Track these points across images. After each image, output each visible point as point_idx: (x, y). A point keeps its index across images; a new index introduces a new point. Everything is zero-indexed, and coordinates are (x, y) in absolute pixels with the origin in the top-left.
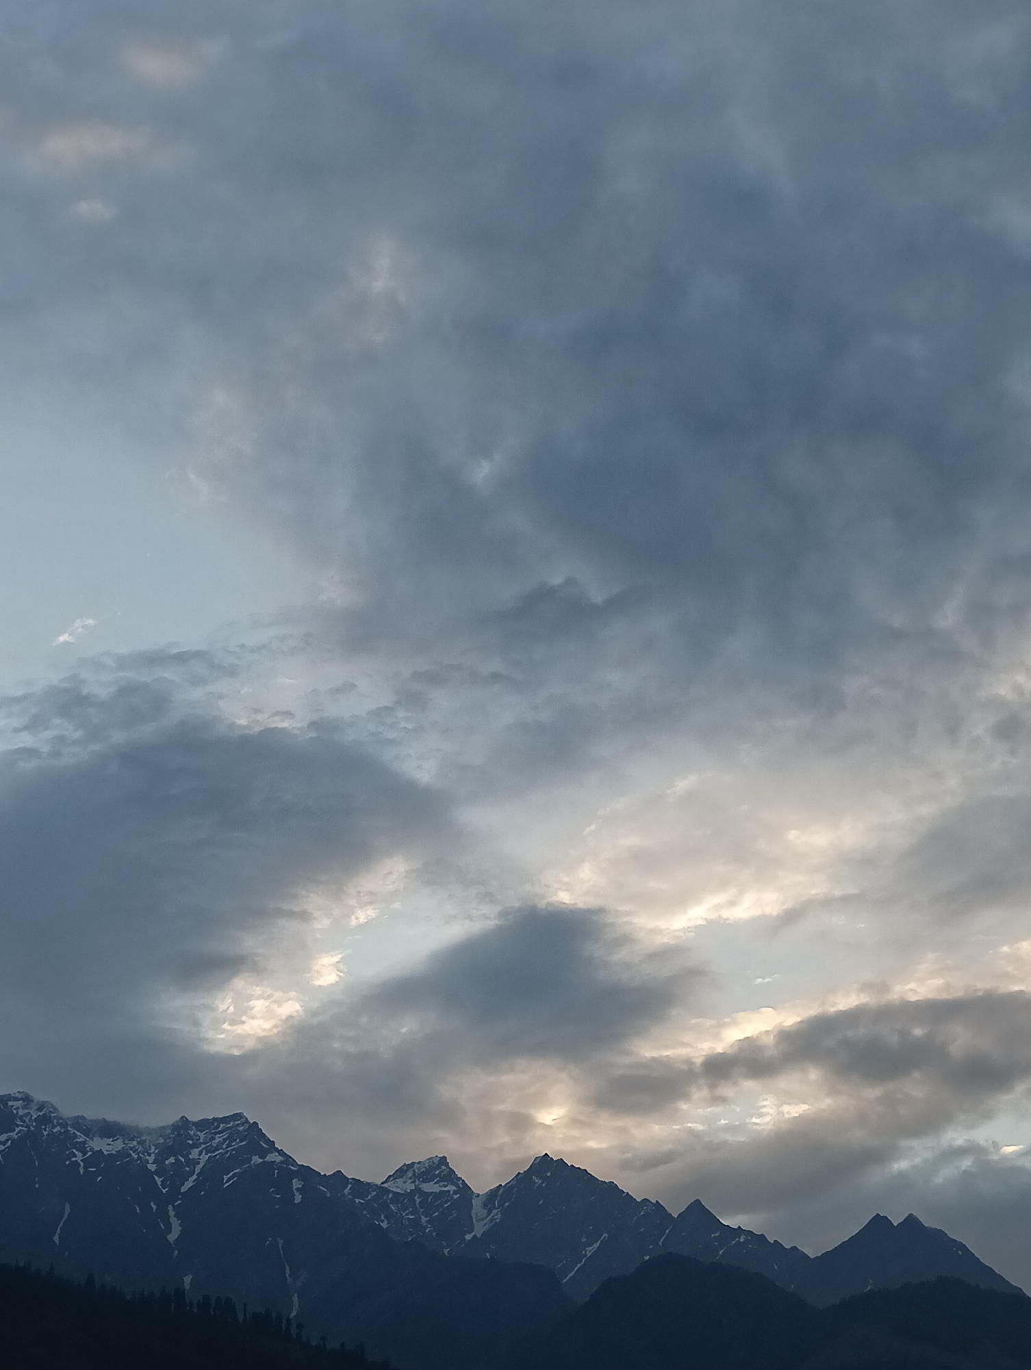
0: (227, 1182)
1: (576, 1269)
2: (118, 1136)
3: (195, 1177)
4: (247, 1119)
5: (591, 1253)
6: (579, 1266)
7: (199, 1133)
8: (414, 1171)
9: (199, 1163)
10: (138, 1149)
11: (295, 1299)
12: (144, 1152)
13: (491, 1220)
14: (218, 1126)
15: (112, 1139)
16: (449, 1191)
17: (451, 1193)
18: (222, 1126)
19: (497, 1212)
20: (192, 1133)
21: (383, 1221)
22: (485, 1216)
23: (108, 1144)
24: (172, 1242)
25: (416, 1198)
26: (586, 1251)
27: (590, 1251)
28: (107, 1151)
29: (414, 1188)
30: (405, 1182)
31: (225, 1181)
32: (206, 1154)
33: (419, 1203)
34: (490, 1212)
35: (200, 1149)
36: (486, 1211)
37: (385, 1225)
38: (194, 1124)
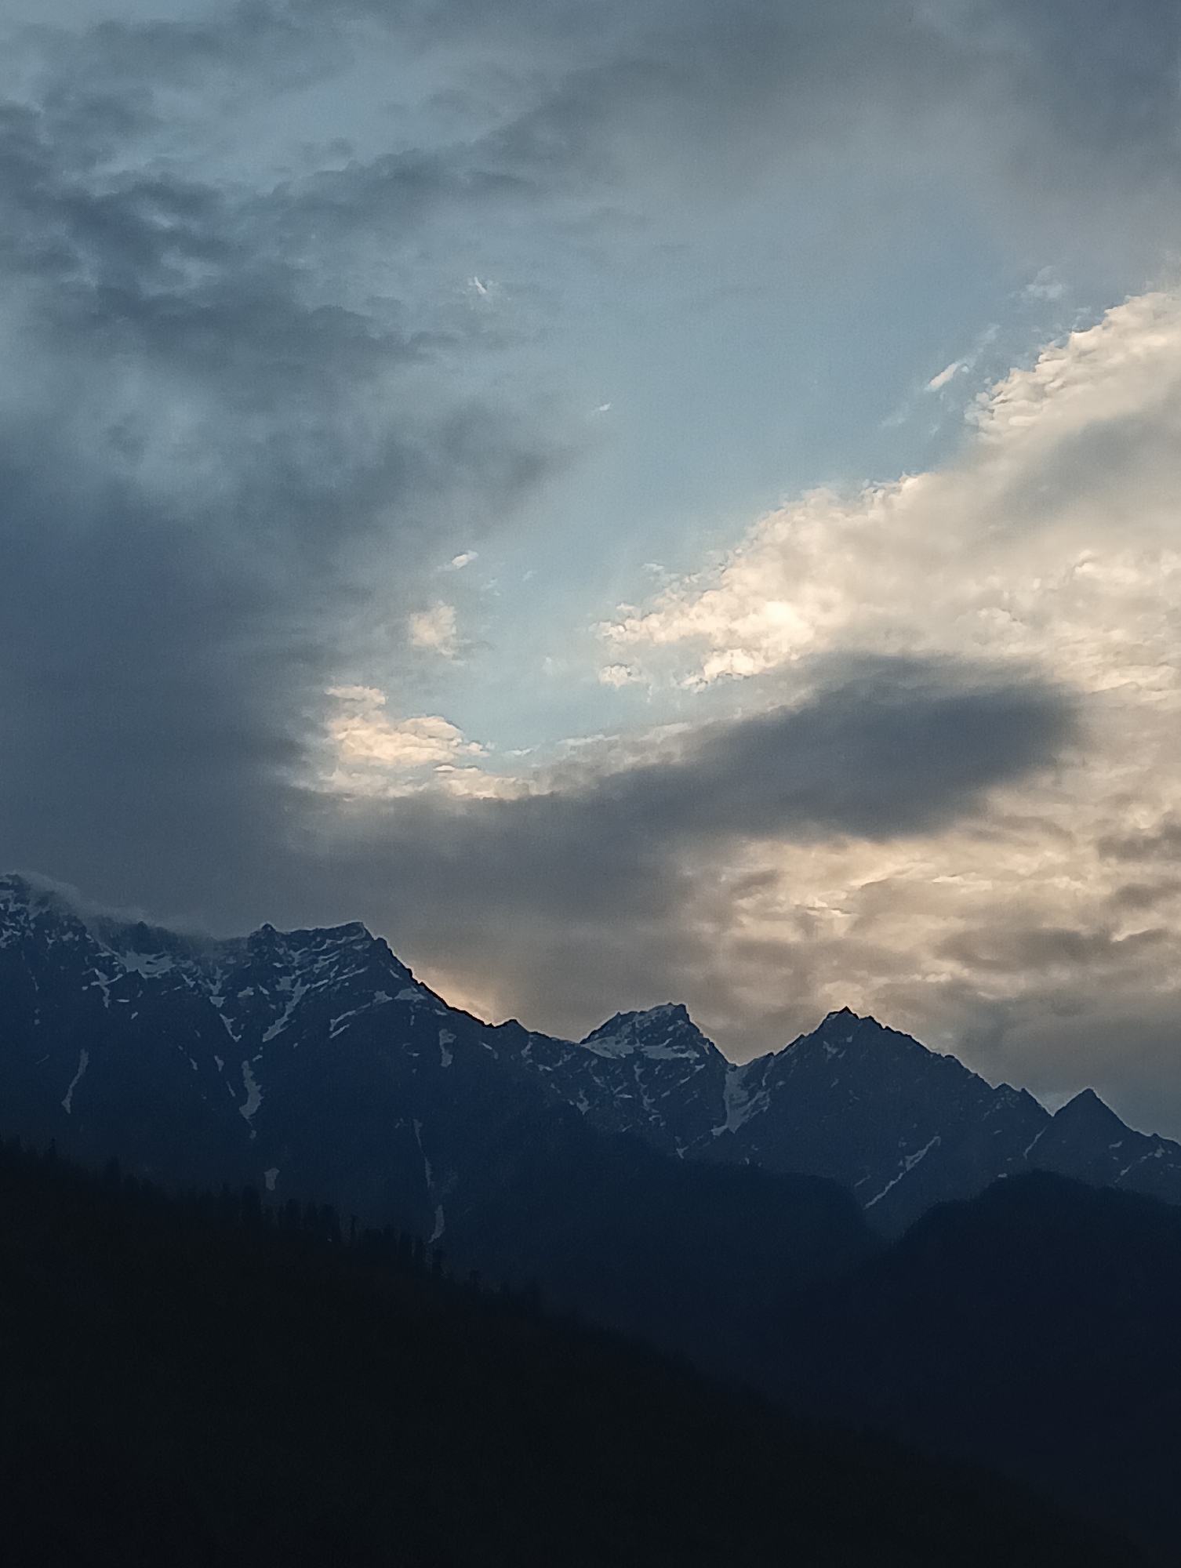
0: (335, 1030)
1: (887, 1188)
2: (165, 952)
3: (285, 1019)
4: (368, 934)
5: (913, 1165)
6: (892, 1183)
7: (291, 952)
8: (634, 1024)
9: (291, 999)
10: (196, 973)
11: (439, 1212)
12: (205, 977)
13: (756, 1106)
14: (323, 943)
15: (154, 955)
16: (687, 1059)
17: (691, 1062)
18: (329, 941)
19: (765, 1095)
20: (281, 951)
21: (581, 1101)
22: (743, 1100)
23: (149, 963)
24: (247, 1118)
25: (635, 1067)
26: (905, 1161)
27: (912, 1162)
28: (147, 973)
29: (632, 1052)
30: (617, 1043)
31: (331, 1029)
32: (303, 984)
33: (640, 1077)
34: (752, 1095)
35: (293, 977)
36: (747, 1093)
37: (583, 1107)
38: (285, 937)
